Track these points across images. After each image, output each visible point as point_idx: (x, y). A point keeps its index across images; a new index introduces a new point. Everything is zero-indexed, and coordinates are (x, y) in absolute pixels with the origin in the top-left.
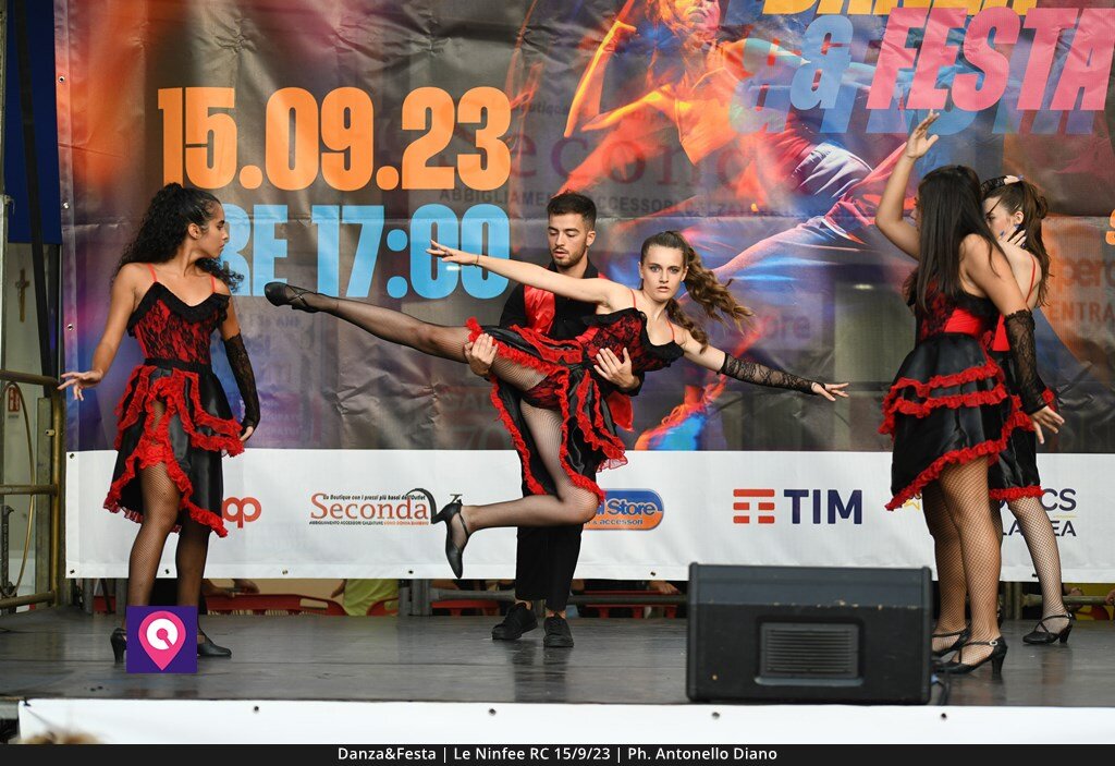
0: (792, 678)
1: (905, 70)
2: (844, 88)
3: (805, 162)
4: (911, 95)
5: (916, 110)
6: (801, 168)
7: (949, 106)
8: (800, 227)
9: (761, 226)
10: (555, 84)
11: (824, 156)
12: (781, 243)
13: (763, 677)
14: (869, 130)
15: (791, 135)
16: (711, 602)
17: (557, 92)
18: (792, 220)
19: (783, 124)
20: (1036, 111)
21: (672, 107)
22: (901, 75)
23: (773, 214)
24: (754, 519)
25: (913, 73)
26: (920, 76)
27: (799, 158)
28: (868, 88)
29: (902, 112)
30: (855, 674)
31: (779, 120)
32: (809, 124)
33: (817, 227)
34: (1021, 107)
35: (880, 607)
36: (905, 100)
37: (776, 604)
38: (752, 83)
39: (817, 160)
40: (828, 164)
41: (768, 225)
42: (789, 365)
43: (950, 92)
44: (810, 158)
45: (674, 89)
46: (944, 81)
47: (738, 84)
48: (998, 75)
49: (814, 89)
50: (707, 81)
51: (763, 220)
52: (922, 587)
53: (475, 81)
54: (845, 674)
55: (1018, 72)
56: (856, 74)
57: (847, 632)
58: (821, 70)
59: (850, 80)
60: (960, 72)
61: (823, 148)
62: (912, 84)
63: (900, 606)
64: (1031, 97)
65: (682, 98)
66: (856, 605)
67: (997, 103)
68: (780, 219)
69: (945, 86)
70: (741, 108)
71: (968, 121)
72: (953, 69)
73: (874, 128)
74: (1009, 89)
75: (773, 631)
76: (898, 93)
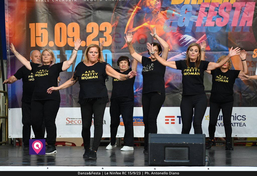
0: (173, 160)
1: (205, 17)
2: (190, 22)
3: (181, 39)
4: (206, 23)
5: (207, 27)
6: (180, 40)
7: (215, 25)
8: (180, 54)
9: (171, 54)
10: (122, 21)
11: (186, 38)
12: (176, 58)
13: (166, 160)
14: (196, 31)
15: (178, 33)
16: (154, 143)
17: (123, 23)
18: (178, 53)
19: (176, 30)
20: (236, 26)
21: (150, 26)
22: (204, 18)
23: (173, 51)
24: (170, 123)
25: (206, 18)
26: (208, 18)
27: (180, 38)
28: (196, 21)
29: (204, 27)
30: (188, 159)
31: (175, 29)
32: (182, 30)
33: (184, 54)
34: (232, 25)
35: (193, 143)
36: (205, 24)
37: (169, 143)
38: (168, 21)
39: (184, 39)
40: (187, 39)
41: (173, 54)
42: (178, 87)
43: (215, 22)
44: (182, 38)
45: (150, 22)
46: (214, 20)
47: (165, 21)
48: (227, 18)
49: (183, 22)
50: (158, 20)
51: (171, 53)
52: (203, 139)
53: (103, 21)
54: (185, 159)
55: (231, 17)
56: (193, 18)
57: (185, 149)
58: (185, 17)
59: (191, 20)
60: (218, 17)
61: (185, 36)
62: (206, 21)
63: (198, 143)
64: (234, 23)
65: (152, 24)
66: (188, 143)
67: (227, 25)
68: (175, 52)
69: (214, 21)
70: (166, 27)
71: (219, 29)
72: (216, 17)
73: (198, 31)
74: (229, 22)
75: (168, 149)
76: (203, 22)
